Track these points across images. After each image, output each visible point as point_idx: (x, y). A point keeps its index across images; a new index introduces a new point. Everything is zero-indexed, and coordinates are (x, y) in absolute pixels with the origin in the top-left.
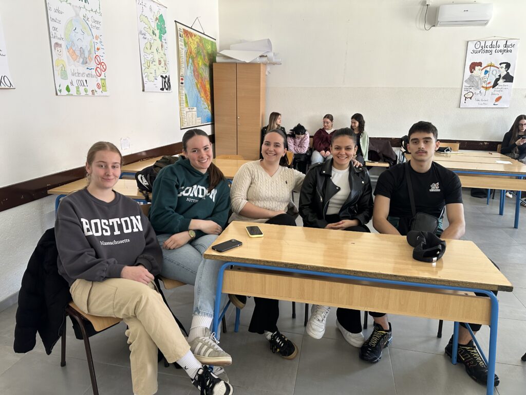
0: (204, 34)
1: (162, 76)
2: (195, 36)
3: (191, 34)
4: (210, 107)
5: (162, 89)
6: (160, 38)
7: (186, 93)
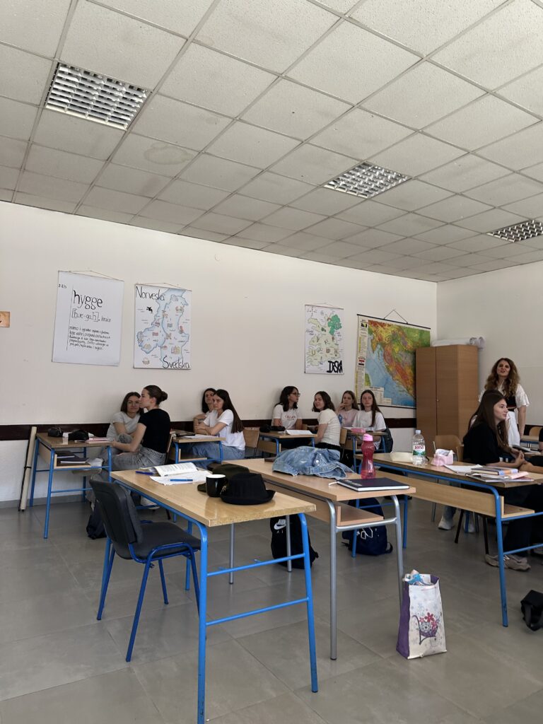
0: (407, 324)
1: (330, 362)
2: (389, 325)
3: (383, 325)
4: (411, 391)
5: (330, 371)
6: (332, 333)
7: (368, 373)
